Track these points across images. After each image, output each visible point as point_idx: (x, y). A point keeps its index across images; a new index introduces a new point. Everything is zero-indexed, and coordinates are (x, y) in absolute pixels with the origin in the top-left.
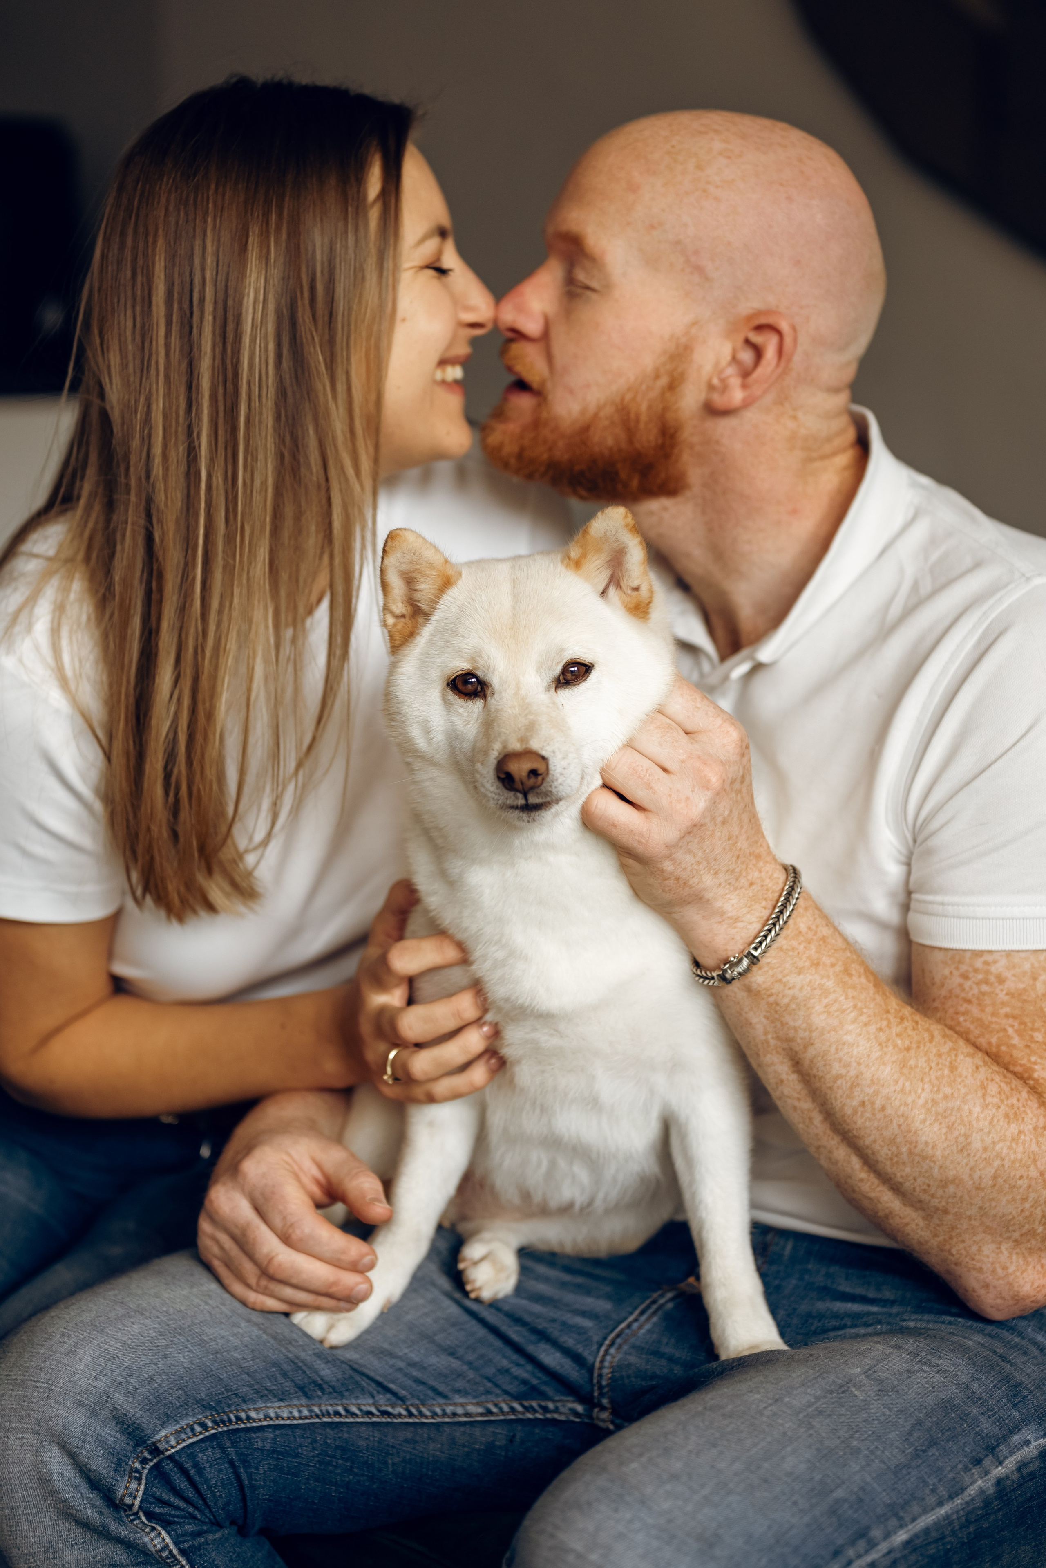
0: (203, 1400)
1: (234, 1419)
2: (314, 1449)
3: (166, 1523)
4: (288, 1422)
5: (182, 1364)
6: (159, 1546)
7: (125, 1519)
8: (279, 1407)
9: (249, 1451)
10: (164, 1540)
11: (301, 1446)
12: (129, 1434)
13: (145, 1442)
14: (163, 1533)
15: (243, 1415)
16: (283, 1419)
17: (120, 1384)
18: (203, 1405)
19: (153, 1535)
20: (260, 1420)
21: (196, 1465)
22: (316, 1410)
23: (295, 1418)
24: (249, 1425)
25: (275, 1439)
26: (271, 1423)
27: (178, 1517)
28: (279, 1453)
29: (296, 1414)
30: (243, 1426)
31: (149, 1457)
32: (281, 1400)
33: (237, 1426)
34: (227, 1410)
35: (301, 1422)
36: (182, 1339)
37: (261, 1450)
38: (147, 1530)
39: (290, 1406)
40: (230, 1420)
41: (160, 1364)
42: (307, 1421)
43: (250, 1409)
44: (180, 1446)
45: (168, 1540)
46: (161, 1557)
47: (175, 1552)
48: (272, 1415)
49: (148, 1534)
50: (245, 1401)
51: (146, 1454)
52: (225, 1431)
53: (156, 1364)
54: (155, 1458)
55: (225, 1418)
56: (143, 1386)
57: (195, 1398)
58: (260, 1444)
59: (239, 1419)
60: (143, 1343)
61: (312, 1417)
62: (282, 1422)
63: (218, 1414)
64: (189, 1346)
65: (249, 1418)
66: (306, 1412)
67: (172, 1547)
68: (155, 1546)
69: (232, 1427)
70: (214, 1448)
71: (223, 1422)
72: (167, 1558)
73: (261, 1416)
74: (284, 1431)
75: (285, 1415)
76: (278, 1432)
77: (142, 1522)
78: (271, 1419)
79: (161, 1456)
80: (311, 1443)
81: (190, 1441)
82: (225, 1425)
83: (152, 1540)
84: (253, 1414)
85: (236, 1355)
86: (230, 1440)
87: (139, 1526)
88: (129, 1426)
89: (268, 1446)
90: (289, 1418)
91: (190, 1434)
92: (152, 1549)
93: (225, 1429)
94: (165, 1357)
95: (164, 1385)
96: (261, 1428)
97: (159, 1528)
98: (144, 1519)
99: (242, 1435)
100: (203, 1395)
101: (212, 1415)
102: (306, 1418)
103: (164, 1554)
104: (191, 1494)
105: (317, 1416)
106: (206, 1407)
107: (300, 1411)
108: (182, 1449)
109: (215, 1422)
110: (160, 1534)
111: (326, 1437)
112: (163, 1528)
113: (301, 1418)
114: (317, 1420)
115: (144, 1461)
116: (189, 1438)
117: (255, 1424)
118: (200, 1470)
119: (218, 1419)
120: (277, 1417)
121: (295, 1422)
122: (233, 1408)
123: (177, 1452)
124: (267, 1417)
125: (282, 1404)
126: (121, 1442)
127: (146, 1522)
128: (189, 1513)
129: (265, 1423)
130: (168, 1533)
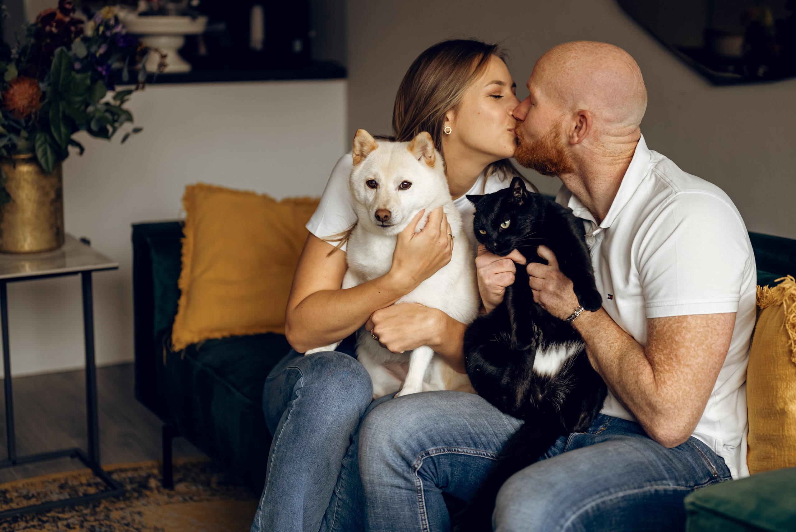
0: (445, 441)
1: (454, 450)
2: (475, 465)
3: (424, 478)
4: (469, 455)
5: (442, 428)
6: (418, 485)
7: (411, 472)
8: (467, 449)
9: (456, 462)
10: (420, 483)
11: (472, 463)
12: (420, 446)
13: (425, 450)
14: (421, 481)
15: (456, 449)
16: (468, 453)
17: (422, 429)
18: (445, 443)
19: (418, 480)
20: (461, 452)
21: (439, 462)
22: (478, 452)
23: (471, 453)
24: (458, 453)
25: (464, 459)
26: (465, 454)
27: (428, 477)
28: (465, 464)
29: (472, 452)
30: (456, 453)
31: (424, 455)
32: (468, 447)
33: (454, 453)
34: (452, 446)
35: (473, 455)
36: (443, 419)
37: (460, 462)
38: (416, 478)
39: (470, 449)
40: (452, 450)
41: (435, 426)
42: (475, 455)
43: (459, 448)
44: (436, 454)
45: (422, 484)
46: (417, 489)
47: (422, 489)
48: (465, 451)
49: (416, 479)
50: (458, 445)
51: (424, 454)
52: (450, 454)
53: (434, 425)
54: (426, 456)
55: (451, 449)
56: (429, 432)
57: (443, 440)
58: (460, 460)
59: (455, 450)
60: (431, 418)
61: (476, 454)
62: (467, 454)
63: (449, 447)
64: (445, 422)
65: (458, 451)
66: (475, 452)
67: (422, 487)
68: (417, 484)
69: (453, 453)
70: (445, 458)
71: (450, 450)
72: (419, 490)
73: (462, 451)
74: (467, 457)
75: (469, 452)
76: (466, 457)
77: (415, 475)
78: (464, 452)
79: (429, 456)
80: (475, 463)
81: (439, 454)
82: (450, 451)
83: (417, 482)
84: (460, 450)
85: (458, 428)
86: (451, 457)
87: (415, 476)
88: (421, 443)
89: (462, 461)
90: (469, 453)
91: (440, 451)
92: (416, 485)
93: (451, 453)
94: (437, 424)
95: (435, 433)
96: (461, 455)
97: (420, 479)
98: (416, 474)
99: (455, 456)
100: (446, 440)
101: (447, 447)
102: (475, 454)
103: (419, 488)
104: (434, 471)
105: (478, 454)
106: (446, 444)
107: (473, 452)
108: (436, 456)
109: (448, 450)
110: (420, 481)
111: (479, 462)
112: (422, 480)
113: (473, 454)
114: (478, 456)
115: (422, 456)
116: (439, 452)
117: (460, 453)
118: (439, 465)
119: (449, 449)
120: (467, 452)
121: (472, 455)
122: (454, 446)
123: (435, 456)
124: (463, 451)
125: (468, 448)
126: (417, 448)
127: (417, 475)
128: (432, 478)
129: (463, 453)
130: (423, 482)
